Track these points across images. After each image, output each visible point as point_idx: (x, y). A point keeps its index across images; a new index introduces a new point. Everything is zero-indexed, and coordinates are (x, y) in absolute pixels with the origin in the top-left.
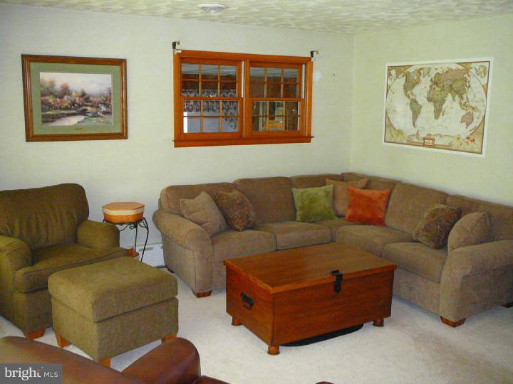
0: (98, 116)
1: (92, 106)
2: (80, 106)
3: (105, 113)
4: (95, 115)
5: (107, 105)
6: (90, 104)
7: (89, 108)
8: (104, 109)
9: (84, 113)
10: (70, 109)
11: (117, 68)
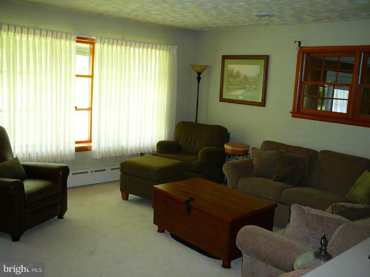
0: (251, 91)
1: (248, 84)
2: (243, 84)
3: (255, 89)
4: (250, 90)
5: (256, 84)
6: (248, 83)
7: (247, 85)
8: (254, 86)
9: (244, 88)
10: (238, 85)
11: (263, 62)
